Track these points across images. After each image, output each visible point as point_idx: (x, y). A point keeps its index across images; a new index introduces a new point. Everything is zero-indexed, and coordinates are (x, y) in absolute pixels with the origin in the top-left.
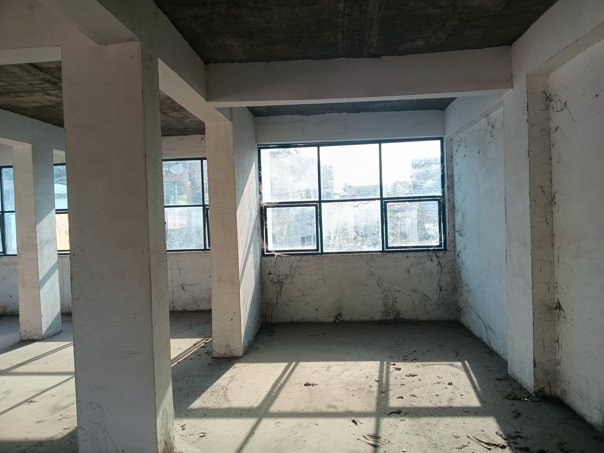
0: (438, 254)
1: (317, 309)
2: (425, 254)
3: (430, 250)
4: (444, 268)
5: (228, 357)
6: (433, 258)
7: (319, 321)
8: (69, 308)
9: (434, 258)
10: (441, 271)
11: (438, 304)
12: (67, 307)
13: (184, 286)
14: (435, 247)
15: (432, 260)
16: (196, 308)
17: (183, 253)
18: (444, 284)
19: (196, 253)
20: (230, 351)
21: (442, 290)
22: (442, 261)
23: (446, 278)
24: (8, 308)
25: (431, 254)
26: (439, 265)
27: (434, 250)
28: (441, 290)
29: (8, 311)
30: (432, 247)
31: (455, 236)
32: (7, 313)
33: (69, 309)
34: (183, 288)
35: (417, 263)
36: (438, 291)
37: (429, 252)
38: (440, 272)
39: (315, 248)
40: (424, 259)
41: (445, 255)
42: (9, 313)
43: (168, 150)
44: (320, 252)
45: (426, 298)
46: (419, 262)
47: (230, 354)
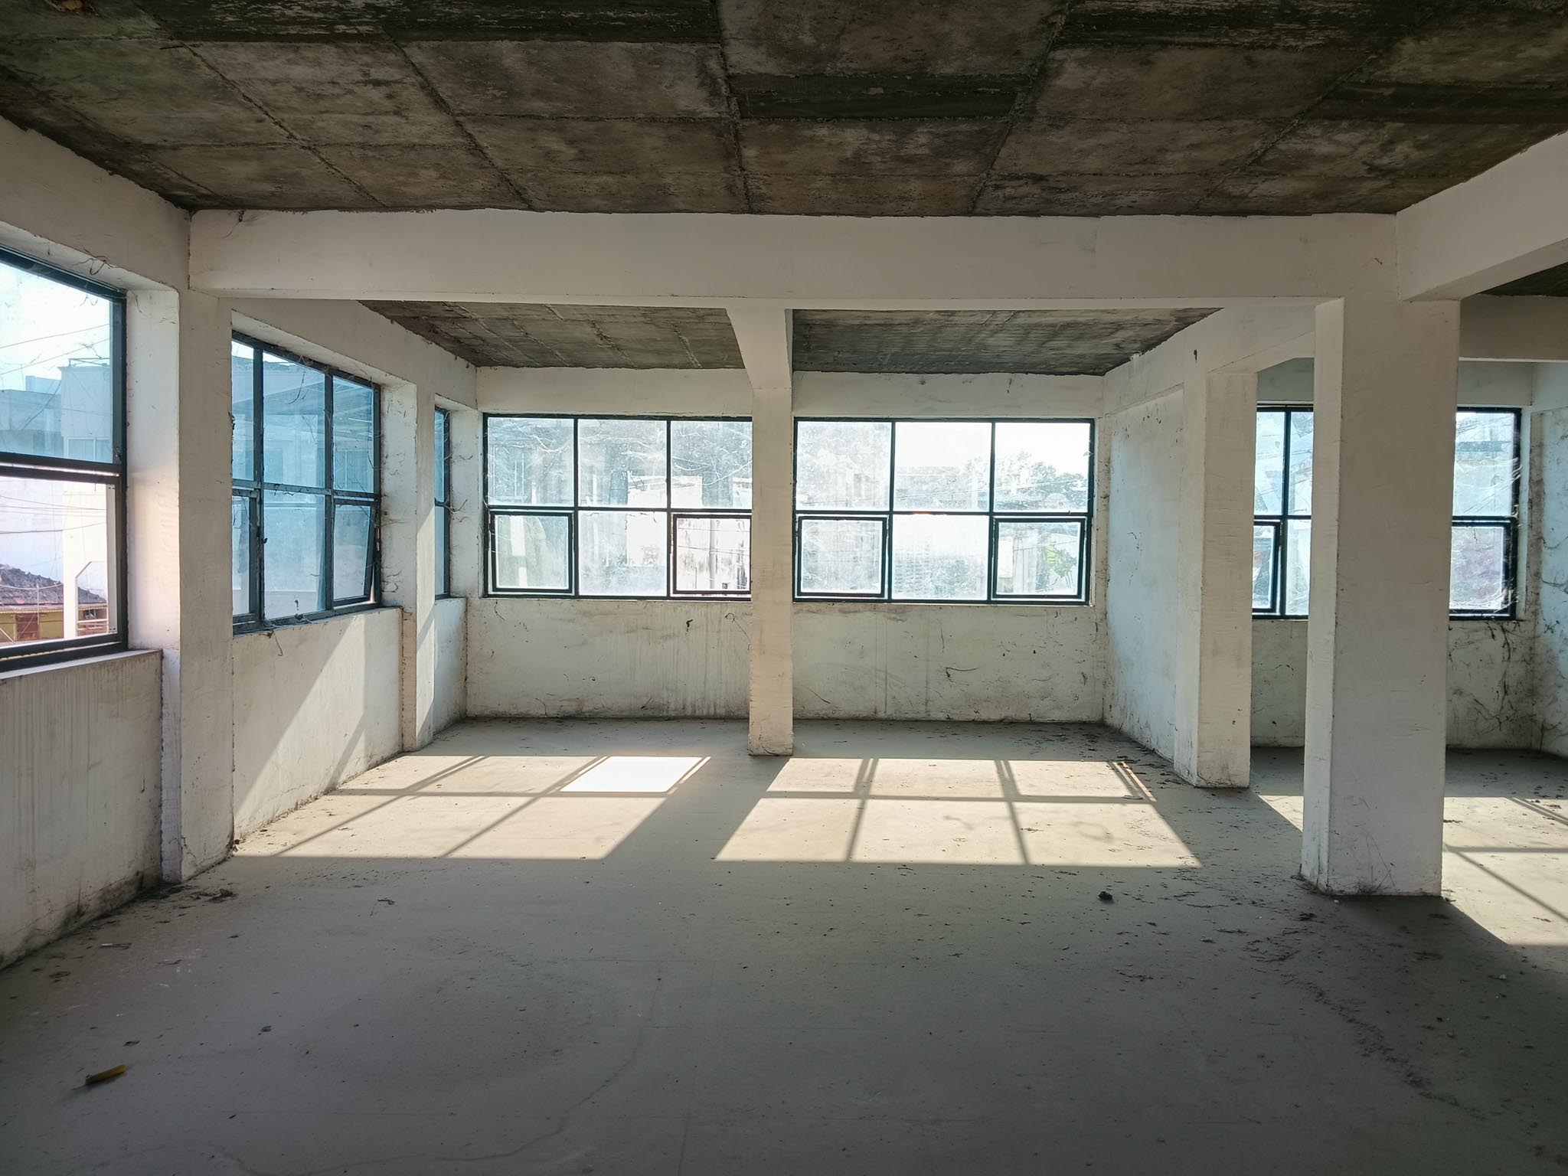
0: (1505, 625)
1: (1274, 723)
2: (1482, 624)
3: (1488, 618)
4: (1514, 651)
5: (1224, 788)
6: (1495, 633)
7: (1276, 744)
8: (715, 706)
9: (1498, 633)
10: (1509, 658)
11: (1499, 719)
12: (712, 706)
13: (950, 672)
14: (1497, 613)
15: (1493, 636)
16: (973, 716)
17: (952, 606)
18: (1511, 682)
19: (978, 607)
20: (1229, 776)
21: (1509, 693)
22: (1511, 638)
23: (1517, 671)
24: (586, 704)
25: (1492, 625)
26: (1506, 646)
27: (1497, 618)
28: (1506, 692)
29: (585, 709)
30: (1491, 611)
31: (1538, 594)
32: (584, 713)
33: (715, 709)
34: (949, 676)
35: (1466, 641)
36: (1501, 694)
37: (1490, 622)
38: (1506, 658)
39: (1268, 606)
40: (1479, 633)
41: (1517, 629)
42: (587, 714)
43: (940, 401)
44: (1278, 613)
45: (1478, 707)
46: (1470, 640)
47: (1228, 782)
